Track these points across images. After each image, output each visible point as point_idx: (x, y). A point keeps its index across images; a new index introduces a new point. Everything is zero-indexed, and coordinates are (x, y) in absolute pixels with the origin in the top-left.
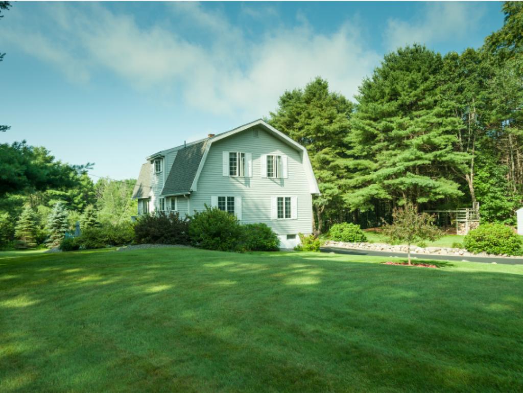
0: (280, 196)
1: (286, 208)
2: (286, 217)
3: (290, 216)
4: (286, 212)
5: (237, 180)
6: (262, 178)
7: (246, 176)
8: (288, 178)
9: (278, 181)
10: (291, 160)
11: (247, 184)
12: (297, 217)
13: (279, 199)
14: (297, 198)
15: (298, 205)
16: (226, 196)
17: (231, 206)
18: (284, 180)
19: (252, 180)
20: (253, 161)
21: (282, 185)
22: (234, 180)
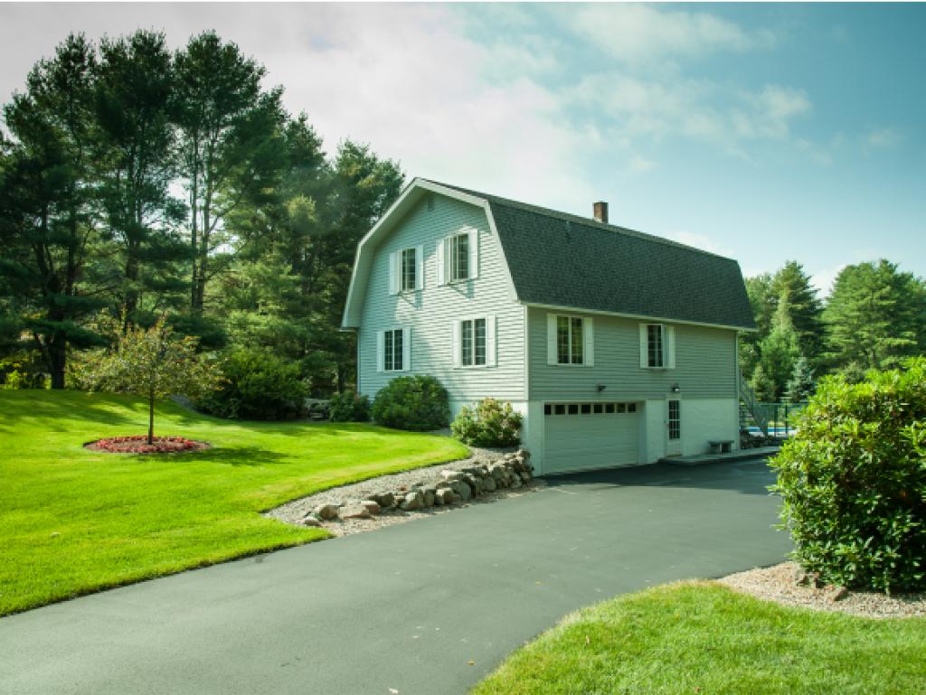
0: (466, 318)
1: (477, 342)
2: (477, 361)
3: (484, 361)
4: (477, 352)
5: (405, 299)
6: (439, 287)
7: (417, 288)
8: (479, 275)
9: (463, 288)
10: (484, 235)
11: (419, 304)
12: (497, 361)
13: (466, 324)
14: (497, 318)
15: (499, 333)
16: (393, 329)
17: (399, 346)
18: (475, 282)
19: (426, 294)
20: (426, 257)
21: (470, 294)
22: (402, 300)
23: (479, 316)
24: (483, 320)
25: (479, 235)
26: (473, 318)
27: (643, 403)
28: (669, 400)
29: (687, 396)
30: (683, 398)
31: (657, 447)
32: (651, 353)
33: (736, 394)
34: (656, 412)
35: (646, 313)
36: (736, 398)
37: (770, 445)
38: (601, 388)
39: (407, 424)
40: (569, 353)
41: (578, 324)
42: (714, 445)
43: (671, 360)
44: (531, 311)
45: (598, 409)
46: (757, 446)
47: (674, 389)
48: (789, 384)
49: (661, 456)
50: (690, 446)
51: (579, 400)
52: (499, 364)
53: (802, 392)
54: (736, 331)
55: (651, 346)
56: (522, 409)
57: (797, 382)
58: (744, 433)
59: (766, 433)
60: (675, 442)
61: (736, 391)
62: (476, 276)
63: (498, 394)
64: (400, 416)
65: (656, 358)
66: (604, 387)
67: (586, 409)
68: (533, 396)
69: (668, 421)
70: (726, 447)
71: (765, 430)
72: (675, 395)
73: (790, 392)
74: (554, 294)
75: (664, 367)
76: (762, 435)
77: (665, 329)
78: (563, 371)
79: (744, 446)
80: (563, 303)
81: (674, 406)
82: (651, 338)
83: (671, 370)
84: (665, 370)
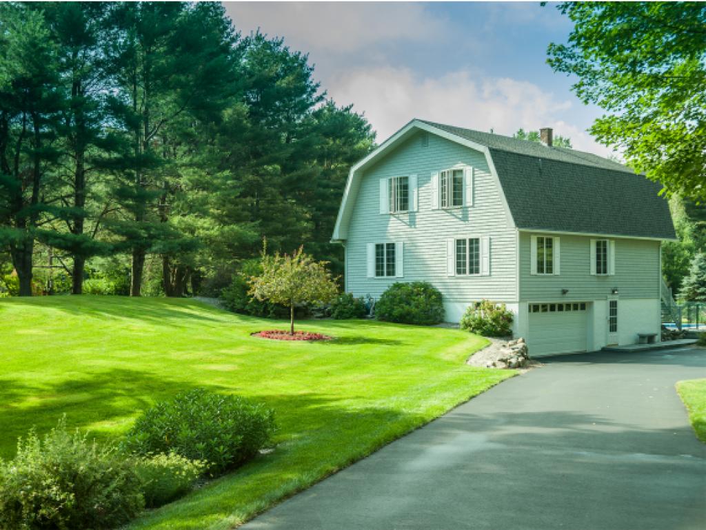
0: (461, 237)
1: (471, 257)
2: (471, 272)
3: (477, 271)
4: (471, 264)
5: (398, 218)
6: (433, 210)
7: (410, 210)
8: (473, 204)
9: (459, 213)
10: (479, 173)
11: (412, 223)
12: (490, 272)
13: (459, 242)
14: (490, 239)
15: (492, 250)
16: (385, 242)
17: (391, 257)
18: (470, 209)
19: (418, 216)
20: (419, 186)
21: (465, 218)
22: (394, 219)
23: (473, 236)
24: (477, 240)
25: (474, 171)
26: (467, 237)
27: (591, 303)
28: (609, 300)
29: (623, 297)
30: (620, 299)
31: (601, 339)
32: (598, 264)
33: (659, 295)
34: (600, 309)
35: (597, 231)
36: (658, 298)
37: (684, 338)
38: (564, 292)
39: (415, 320)
40: (545, 266)
41: (550, 243)
42: (642, 337)
43: (612, 269)
44: (522, 234)
45: (561, 308)
46: (674, 339)
47: (613, 292)
48: (685, 281)
49: (603, 345)
50: (624, 337)
51: (549, 301)
52: (493, 273)
53: (698, 288)
54: (660, 242)
55: (598, 257)
56: (514, 309)
57: (694, 279)
58: (663, 328)
59: (680, 329)
60: (614, 334)
61: (658, 293)
62: (471, 204)
63: (491, 297)
64: (409, 313)
65: (602, 266)
66: (567, 291)
67: (553, 308)
68: (522, 299)
69: (609, 317)
70: (651, 338)
71: (679, 325)
72: (614, 296)
73: (686, 289)
74: (536, 221)
75: (608, 274)
76: (677, 329)
77: (610, 243)
78: (540, 279)
79: (664, 338)
80: (543, 228)
81: (613, 305)
82: (598, 250)
83: (613, 276)
84: (608, 276)
